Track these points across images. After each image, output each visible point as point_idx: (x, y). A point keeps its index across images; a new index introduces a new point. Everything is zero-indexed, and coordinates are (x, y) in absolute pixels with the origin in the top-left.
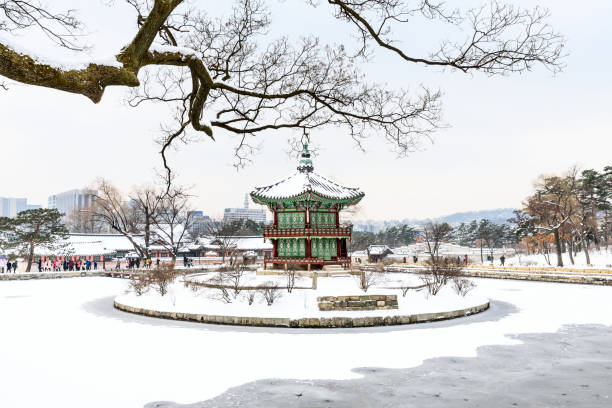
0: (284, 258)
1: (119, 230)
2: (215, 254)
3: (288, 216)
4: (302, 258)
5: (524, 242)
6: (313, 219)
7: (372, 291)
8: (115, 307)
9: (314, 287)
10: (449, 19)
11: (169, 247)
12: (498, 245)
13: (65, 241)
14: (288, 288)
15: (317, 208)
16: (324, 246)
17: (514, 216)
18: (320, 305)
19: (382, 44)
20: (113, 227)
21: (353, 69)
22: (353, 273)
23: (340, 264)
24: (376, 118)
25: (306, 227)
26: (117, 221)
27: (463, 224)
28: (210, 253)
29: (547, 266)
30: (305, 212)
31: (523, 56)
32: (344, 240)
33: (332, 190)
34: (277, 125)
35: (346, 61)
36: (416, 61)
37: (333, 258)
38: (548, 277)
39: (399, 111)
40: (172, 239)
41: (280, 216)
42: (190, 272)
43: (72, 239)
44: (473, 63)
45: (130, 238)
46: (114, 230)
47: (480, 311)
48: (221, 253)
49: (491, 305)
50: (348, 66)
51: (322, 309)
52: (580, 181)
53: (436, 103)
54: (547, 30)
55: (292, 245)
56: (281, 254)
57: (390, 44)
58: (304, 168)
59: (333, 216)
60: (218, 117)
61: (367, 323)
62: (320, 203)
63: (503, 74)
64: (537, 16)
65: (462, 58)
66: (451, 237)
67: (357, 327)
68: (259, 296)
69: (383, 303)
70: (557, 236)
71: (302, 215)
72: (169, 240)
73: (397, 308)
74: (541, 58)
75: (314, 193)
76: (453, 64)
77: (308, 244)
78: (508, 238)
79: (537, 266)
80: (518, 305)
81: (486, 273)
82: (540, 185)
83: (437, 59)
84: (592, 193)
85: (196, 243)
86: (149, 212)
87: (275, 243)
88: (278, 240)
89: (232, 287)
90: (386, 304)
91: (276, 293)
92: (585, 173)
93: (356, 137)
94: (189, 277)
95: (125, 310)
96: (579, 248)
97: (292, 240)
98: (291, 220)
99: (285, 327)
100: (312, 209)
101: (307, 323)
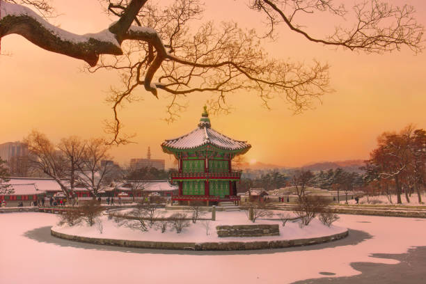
0: (188, 196)
1: (50, 175)
2: (126, 194)
3: (191, 163)
4: (202, 196)
5: (370, 186)
6: (211, 165)
7: (259, 222)
8: (52, 234)
9: (213, 219)
10: (336, 12)
11: (90, 188)
12: (350, 188)
13: (5, 183)
14: (193, 219)
15: (214, 156)
16: (219, 187)
17: (364, 165)
18: (219, 233)
19: (292, 28)
20: (45, 172)
21: (259, 48)
22: (242, 209)
23: (232, 201)
24: (280, 84)
25: (206, 172)
26: (48, 167)
27: (322, 172)
28: (123, 194)
29: (389, 204)
30: (205, 160)
31: (394, 40)
32: (235, 182)
33: (226, 142)
34: (202, 88)
35: (254, 42)
36: (317, 41)
37: (227, 196)
38: (390, 212)
39: (297, 78)
40: (93, 182)
41: (185, 163)
42: (112, 208)
43: (12, 182)
44: (359, 44)
45: (58, 182)
46: (46, 174)
47: (342, 238)
48: (130, 194)
49: (349, 233)
50: (256, 46)
51: (220, 236)
52: (413, 138)
53: (324, 73)
54: (412, 22)
55: (194, 186)
56: (185, 193)
57: (299, 28)
58: (204, 125)
59: (227, 163)
60: (160, 81)
61: (256, 247)
62: (216, 153)
63: (378, 52)
64: (405, 12)
65: (350, 40)
66: (313, 182)
67: (248, 249)
68: (170, 226)
69: (268, 231)
70: (397, 180)
71: (202, 162)
72: (91, 184)
73: (278, 235)
74: (407, 41)
75: (212, 144)
76: (344, 44)
77: (207, 185)
78: (358, 183)
79: (382, 204)
80: (371, 234)
81: (343, 210)
82: (383, 141)
83: (332, 40)
84: (422, 148)
85: (111, 186)
86: (74, 160)
87: (181, 185)
88: (182, 182)
89: (147, 219)
90: (270, 232)
91: (184, 223)
92: (416, 132)
93: (264, 98)
94: (112, 212)
95: (61, 238)
96: (412, 191)
97: (194, 182)
98: (194, 166)
99: (191, 249)
100: (210, 158)
101: (208, 247)
